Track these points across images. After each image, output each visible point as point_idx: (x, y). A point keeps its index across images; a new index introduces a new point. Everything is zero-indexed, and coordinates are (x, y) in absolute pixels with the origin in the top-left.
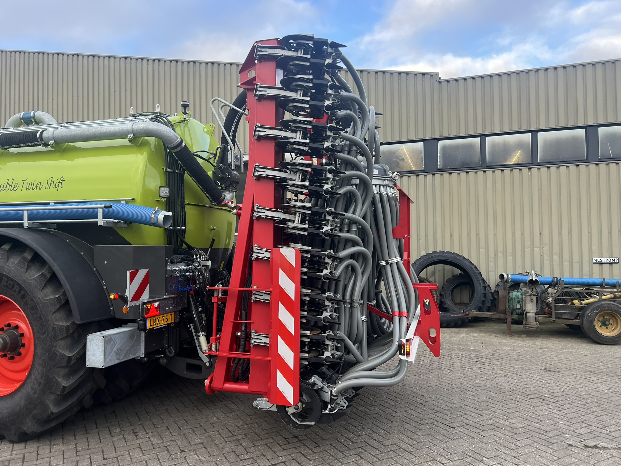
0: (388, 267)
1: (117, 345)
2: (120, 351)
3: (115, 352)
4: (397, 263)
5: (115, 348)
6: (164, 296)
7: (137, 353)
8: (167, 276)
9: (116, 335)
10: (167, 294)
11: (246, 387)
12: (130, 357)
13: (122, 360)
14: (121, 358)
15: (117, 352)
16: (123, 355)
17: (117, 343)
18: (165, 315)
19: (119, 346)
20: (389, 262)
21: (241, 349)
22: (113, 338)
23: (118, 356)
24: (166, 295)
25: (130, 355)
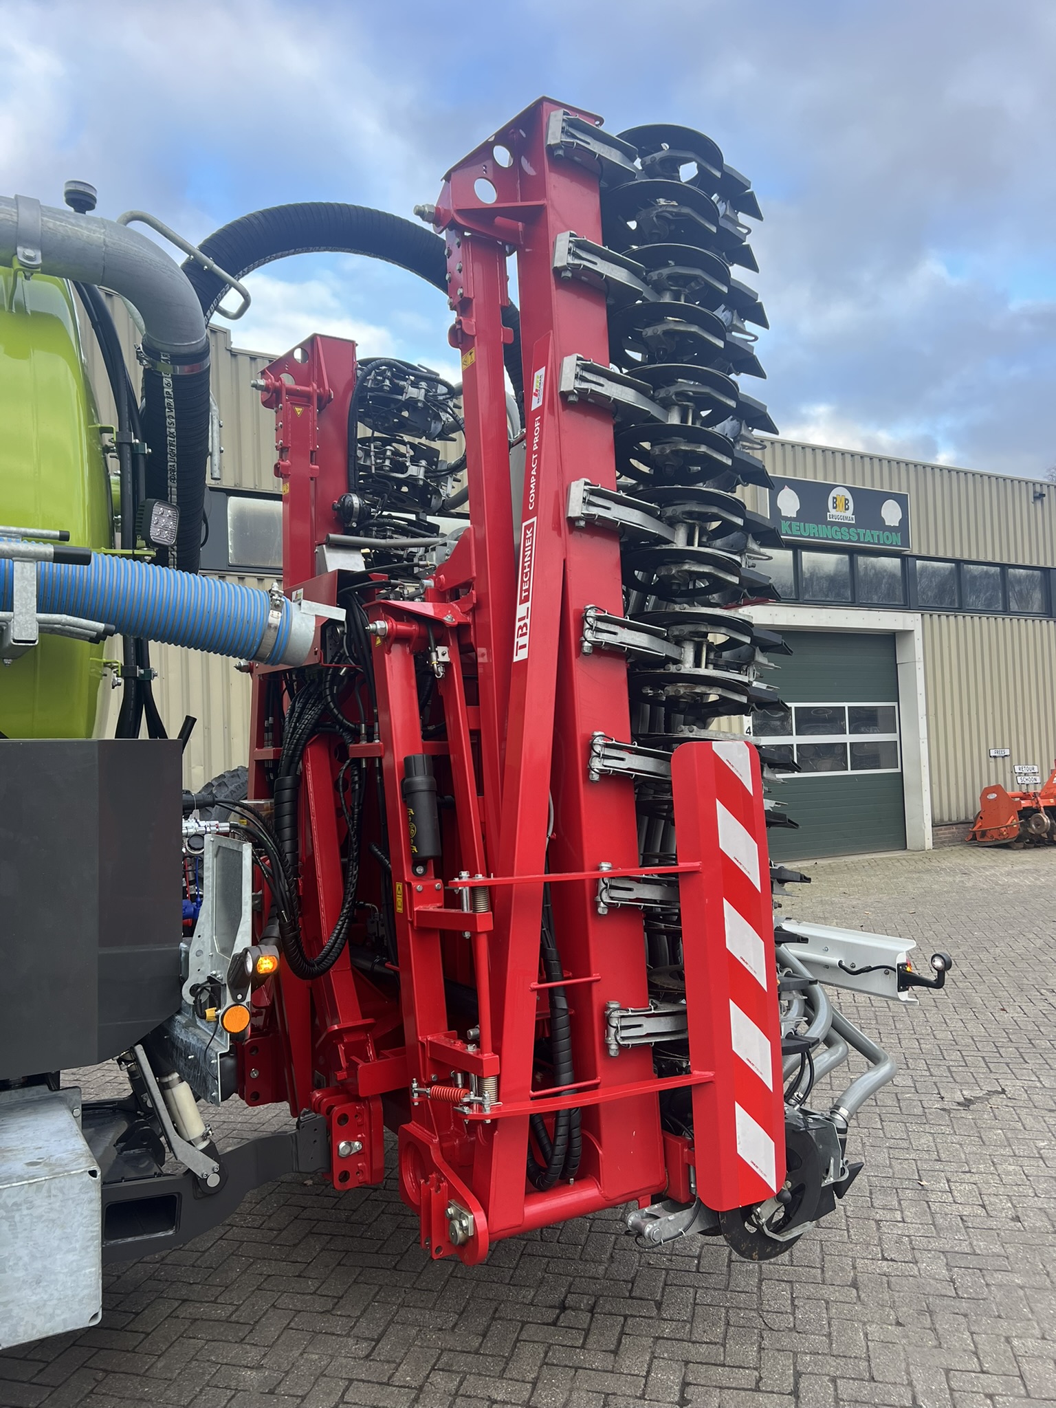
11: (587, 1193)
21: (566, 1076)
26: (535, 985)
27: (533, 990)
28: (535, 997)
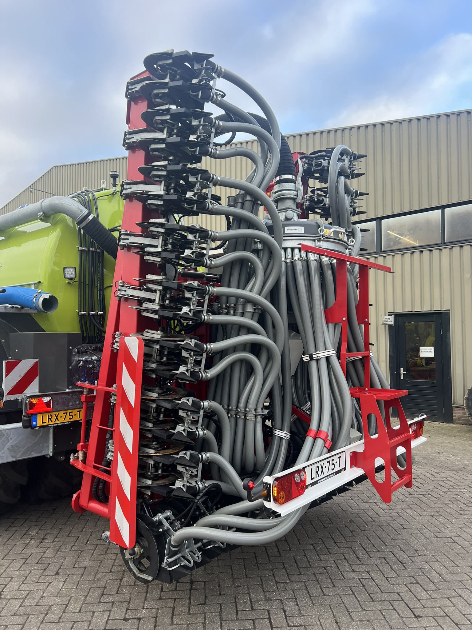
0: (314, 364)
1: (11, 441)
2: (16, 448)
3: (8, 449)
4: (328, 358)
5: (8, 444)
6: (67, 390)
7: (44, 451)
8: (70, 367)
9: (11, 431)
10: (70, 387)
12: (33, 455)
13: (19, 457)
14: (18, 456)
15: (11, 448)
16: (21, 452)
17: (11, 439)
18: (68, 412)
19: (15, 443)
20: (314, 356)
22: (5, 434)
23: (13, 454)
24: (68, 389)
25: (33, 453)
26: (98, 426)
27: (98, 427)
28: (98, 429)
